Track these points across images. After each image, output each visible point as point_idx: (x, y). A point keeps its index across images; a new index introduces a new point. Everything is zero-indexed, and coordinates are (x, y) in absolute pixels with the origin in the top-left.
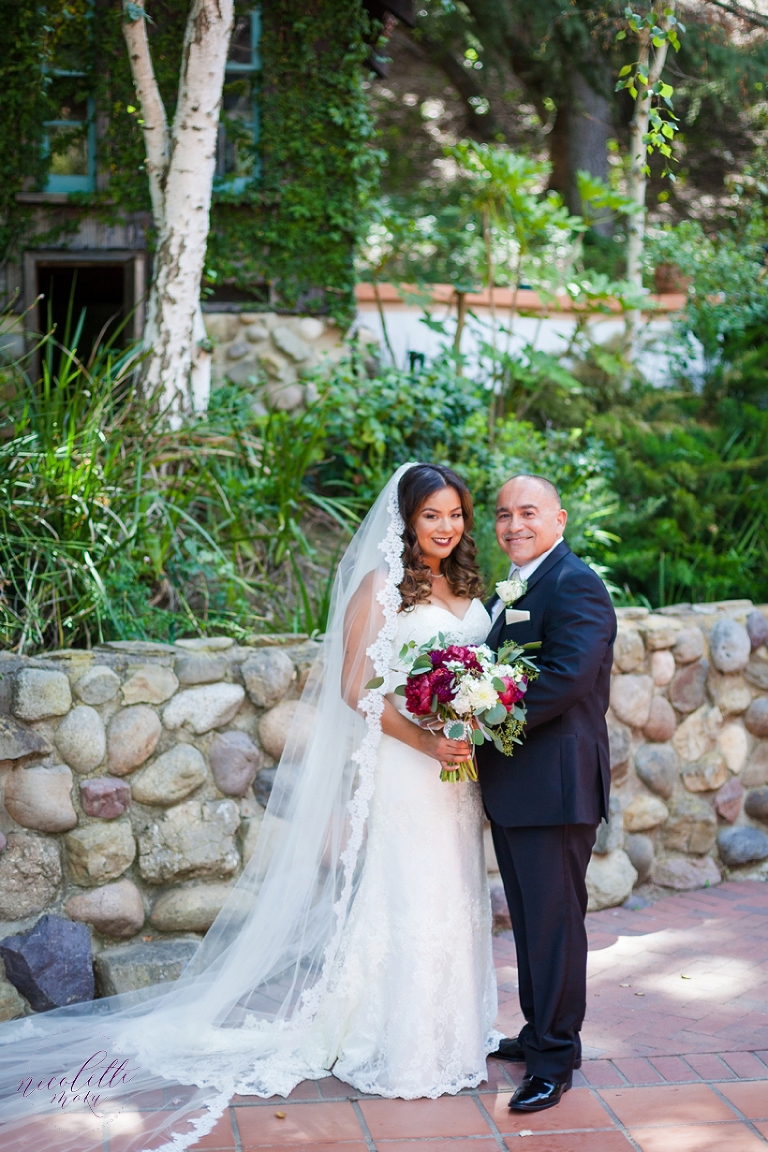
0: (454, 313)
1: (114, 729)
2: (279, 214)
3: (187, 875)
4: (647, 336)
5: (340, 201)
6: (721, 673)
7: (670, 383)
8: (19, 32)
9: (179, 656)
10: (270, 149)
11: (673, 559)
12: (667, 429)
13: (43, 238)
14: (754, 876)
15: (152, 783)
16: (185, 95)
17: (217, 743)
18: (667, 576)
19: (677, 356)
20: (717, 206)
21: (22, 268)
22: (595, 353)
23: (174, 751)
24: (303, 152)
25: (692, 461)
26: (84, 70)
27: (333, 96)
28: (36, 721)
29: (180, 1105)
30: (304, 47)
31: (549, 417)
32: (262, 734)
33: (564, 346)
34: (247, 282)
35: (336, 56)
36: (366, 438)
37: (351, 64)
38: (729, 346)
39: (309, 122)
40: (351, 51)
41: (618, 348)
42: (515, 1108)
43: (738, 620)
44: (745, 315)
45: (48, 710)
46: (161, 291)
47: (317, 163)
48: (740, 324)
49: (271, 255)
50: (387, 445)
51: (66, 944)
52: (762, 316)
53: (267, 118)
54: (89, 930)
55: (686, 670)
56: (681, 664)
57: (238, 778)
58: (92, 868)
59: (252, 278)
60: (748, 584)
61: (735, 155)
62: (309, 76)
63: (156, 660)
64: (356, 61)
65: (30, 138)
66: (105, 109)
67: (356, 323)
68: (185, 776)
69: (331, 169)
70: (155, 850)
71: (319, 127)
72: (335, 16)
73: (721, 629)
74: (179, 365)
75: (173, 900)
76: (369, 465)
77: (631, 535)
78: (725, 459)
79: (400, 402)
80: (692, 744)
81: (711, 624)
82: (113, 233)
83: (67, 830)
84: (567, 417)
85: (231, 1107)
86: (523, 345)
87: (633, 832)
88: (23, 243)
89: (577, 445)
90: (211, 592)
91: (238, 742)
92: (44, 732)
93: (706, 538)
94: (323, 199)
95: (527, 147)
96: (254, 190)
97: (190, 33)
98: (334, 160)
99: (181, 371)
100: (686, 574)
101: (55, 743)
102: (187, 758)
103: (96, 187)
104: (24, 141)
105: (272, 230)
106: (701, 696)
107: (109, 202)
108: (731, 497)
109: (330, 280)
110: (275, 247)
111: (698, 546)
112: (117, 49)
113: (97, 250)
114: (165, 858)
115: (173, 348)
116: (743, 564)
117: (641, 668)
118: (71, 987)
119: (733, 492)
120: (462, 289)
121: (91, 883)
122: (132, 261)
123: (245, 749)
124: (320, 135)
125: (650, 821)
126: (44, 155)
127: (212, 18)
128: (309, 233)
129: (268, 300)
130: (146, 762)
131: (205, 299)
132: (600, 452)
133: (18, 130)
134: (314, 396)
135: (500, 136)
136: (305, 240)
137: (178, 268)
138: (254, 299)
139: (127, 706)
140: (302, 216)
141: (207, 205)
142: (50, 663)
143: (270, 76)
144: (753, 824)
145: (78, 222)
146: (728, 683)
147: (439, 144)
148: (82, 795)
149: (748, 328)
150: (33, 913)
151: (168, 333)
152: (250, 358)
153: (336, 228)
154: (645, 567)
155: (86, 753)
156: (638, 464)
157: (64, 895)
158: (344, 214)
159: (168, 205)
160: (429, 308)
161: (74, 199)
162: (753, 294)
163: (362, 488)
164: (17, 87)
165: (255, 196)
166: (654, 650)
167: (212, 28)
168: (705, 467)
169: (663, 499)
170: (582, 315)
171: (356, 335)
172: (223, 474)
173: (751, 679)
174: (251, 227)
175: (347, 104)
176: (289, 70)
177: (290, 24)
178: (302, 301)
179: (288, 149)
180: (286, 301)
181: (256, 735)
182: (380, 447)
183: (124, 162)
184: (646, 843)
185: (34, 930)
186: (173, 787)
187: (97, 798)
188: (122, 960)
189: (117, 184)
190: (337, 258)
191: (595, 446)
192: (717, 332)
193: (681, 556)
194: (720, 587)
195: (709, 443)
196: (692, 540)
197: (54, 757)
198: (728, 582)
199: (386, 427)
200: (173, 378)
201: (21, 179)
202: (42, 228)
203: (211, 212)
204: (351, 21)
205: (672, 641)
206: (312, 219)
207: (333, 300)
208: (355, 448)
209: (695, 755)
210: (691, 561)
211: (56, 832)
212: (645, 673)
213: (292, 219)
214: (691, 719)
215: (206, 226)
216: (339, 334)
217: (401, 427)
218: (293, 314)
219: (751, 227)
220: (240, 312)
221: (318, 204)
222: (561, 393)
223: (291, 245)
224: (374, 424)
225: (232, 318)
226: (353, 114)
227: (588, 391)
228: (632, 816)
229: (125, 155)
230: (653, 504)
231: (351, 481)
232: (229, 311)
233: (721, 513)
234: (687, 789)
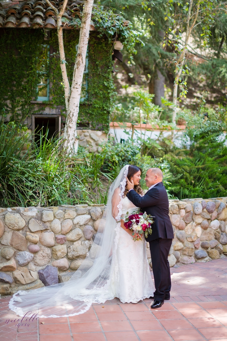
0: (131, 130)
1: (63, 224)
2: (92, 107)
3: (78, 257)
4: (177, 136)
5: (106, 104)
6: (196, 214)
7: (182, 147)
8: (32, 63)
9: (77, 208)
10: (90, 91)
11: (184, 189)
12: (181, 158)
13: (37, 111)
14: (203, 261)
15: (71, 236)
16: (74, 80)
17: (85, 228)
18: (182, 193)
19: (184, 141)
20: (190, 102)
21: (32, 118)
22: (165, 140)
23: (76, 229)
24: (98, 92)
25: (188, 166)
26: (47, 72)
27: (105, 79)
28: (46, 222)
29: (81, 305)
30: (98, 68)
31: (154, 155)
32: (95, 226)
33: (157, 138)
34: (84, 122)
35: (106, 70)
36: (114, 159)
37: (109, 72)
38: (196, 138)
39: (99, 85)
40: (109, 69)
41: (170, 138)
42: (152, 307)
43: (199, 202)
44: (200, 131)
45: (49, 219)
46: (68, 125)
47: (101, 95)
48: (198, 133)
49: (90, 116)
50: (118, 161)
51: (52, 272)
52: (204, 131)
53: (89, 84)
54: (57, 269)
55: (188, 213)
56: (187, 212)
57: (89, 236)
58: (58, 255)
59: (86, 121)
60: (201, 194)
61: (195, 89)
62: (99, 74)
63: (72, 209)
64: (110, 71)
65: (34, 88)
66: (51, 81)
67: (109, 132)
68: (78, 235)
69: (104, 96)
70: (71, 251)
71: (101, 86)
72: (106, 60)
73: (196, 204)
74: (71, 142)
75: (75, 263)
76: (114, 166)
77: (174, 183)
78: (196, 165)
79: (121, 151)
80: (189, 231)
81: (194, 203)
82: (53, 110)
83: (53, 246)
84: (158, 155)
85: (92, 305)
86: (148, 137)
87: (175, 250)
88: (32, 112)
89: (161, 162)
90: (80, 195)
91: (89, 228)
92: (48, 224)
93: (191, 184)
94: (102, 103)
95: (143, 86)
96: (86, 101)
97: (76, 66)
98: (105, 94)
99: (72, 144)
100: (187, 192)
101: (50, 227)
102: (78, 231)
103: (49, 99)
104: (32, 89)
105: (90, 110)
106: (191, 219)
107: (52, 103)
108: (197, 174)
109: (104, 122)
110: (91, 114)
111: (190, 186)
112: (55, 67)
113: (49, 114)
114: (73, 253)
115: (70, 138)
116: (200, 190)
117: (178, 213)
118: (53, 281)
119: (197, 173)
120: (133, 124)
121: (57, 258)
122: (58, 117)
123: (91, 229)
124: (102, 88)
125: (180, 248)
126: (37, 92)
127: (81, 63)
128: (99, 111)
129: (89, 127)
130: (69, 232)
131: (77, 126)
132: (167, 163)
133: (31, 86)
134: (100, 149)
135: (136, 83)
136: (98, 113)
137: (72, 120)
138: (86, 126)
139: (66, 219)
140: (97, 107)
141: (79, 105)
142: (49, 209)
143: (90, 74)
144: (203, 249)
145: (45, 108)
146: (197, 217)
147: (121, 85)
148: (56, 238)
149: (200, 134)
150: (45, 265)
151: (69, 135)
152: (85, 140)
153: (105, 110)
154: (177, 190)
155: (57, 229)
156: (175, 166)
157: (52, 261)
158: (107, 107)
159: (70, 105)
160: (125, 128)
161: (44, 102)
162: (202, 126)
163: (113, 171)
164: (31, 76)
165: (86, 102)
166: (181, 209)
167: (81, 65)
168: (191, 167)
169: (182, 174)
170: (161, 130)
171: (109, 135)
172: (81, 168)
173: (202, 216)
174: (85, 109)
175: (108, 81)
176: (94, 73)
177: (95, 62)
178: (97, 127)
179: (94, 91)
180: (93, 127)
181: (93, 226)
182: (117, 161)
183: (56, 94)
184: (179, 253)
185: (45, 268)
186: (76, 237)
187: (59, 239)
188: (65, 276)
189: (54, 99)
190: (105, 117)
191: (165, 162)
192: (193, 135)
193: (186, 188)
194: (195, 195)
195: (192, 162)
196: (188, 184)
197: (50, 230)
198: (196, 194)
199: (118, 157)
200: (70, 145)
201: (32, 98)
202: (36, 109)
203: (79, 107)
204: (109, 62)
205: (185, 207)
206: (100, 108)
207: (104, 127)
208: (111, 162)
209: (190, 233)
210: (188, 189)
211: (50, 247)
212: (178, 214)
213: (95, 108)
214: (189, 225)
215: (78, 111)
216: (106, 135)
217: (121, 157)
218: (95, 130)
219: (201, 110)
220: (82, 129)
221: (101, 104)
222: (156, 149)
223: (95, 114)
224: (116, 156)
225: (81, 131)
226: (110, 83)
227: (163, 149)
228: (175, 247)
229: (56, 92)
230: (179, 176)
231: (110, 169)
232: (80, 129)
233: (195, 178)
234: (188, 241)
